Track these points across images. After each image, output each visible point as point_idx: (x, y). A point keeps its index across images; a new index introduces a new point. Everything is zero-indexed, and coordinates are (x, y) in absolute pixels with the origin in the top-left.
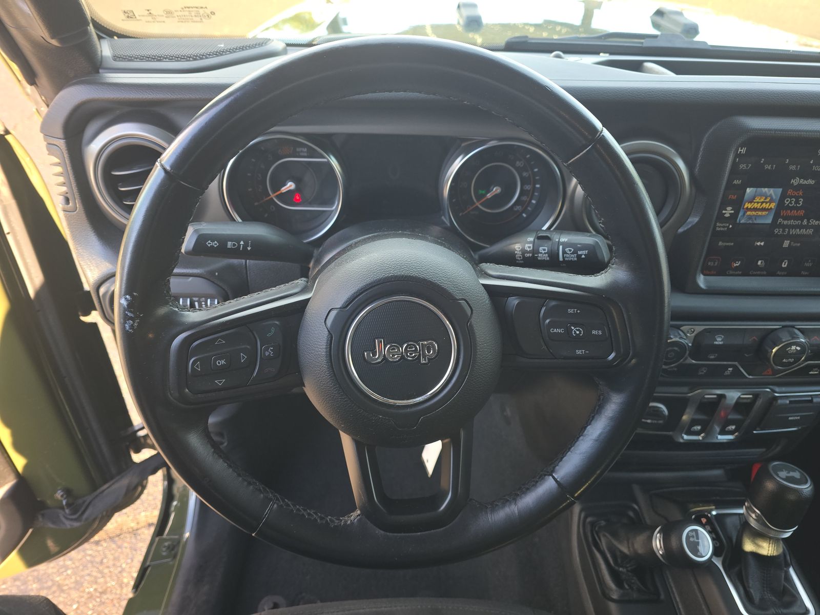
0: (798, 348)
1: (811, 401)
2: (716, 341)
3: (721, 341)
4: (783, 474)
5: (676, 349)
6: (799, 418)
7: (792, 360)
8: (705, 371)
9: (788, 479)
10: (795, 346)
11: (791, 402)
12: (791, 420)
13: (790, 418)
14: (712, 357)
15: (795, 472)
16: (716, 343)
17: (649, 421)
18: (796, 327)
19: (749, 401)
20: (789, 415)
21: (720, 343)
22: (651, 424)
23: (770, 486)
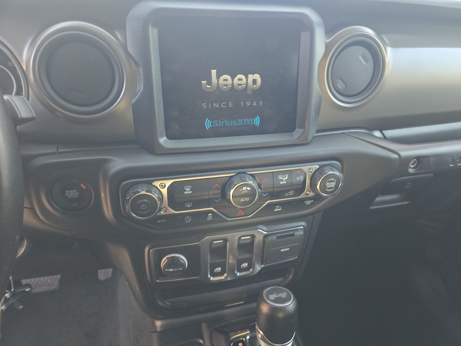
0: (249, 189)
1: (293, 235)
2: (186, 191)
3: (190, 191)
4: (272, 297)
5: (146, 201)
6: (288, 249)
7: (247, 199)
8: (190, 219)
9: (276, 301)
10: (245, 187)
11: (278, 237)
12: (283, 252)
13: (282, 250)
14: (189, 206)
15: (284, 292)
16: (186, 193)
17: (171, 270)
18: (247, 173)
19: (249, 241)
20: (281, 247)
21: (190, 192)
22: (173, 272)
23: (265, 309)
